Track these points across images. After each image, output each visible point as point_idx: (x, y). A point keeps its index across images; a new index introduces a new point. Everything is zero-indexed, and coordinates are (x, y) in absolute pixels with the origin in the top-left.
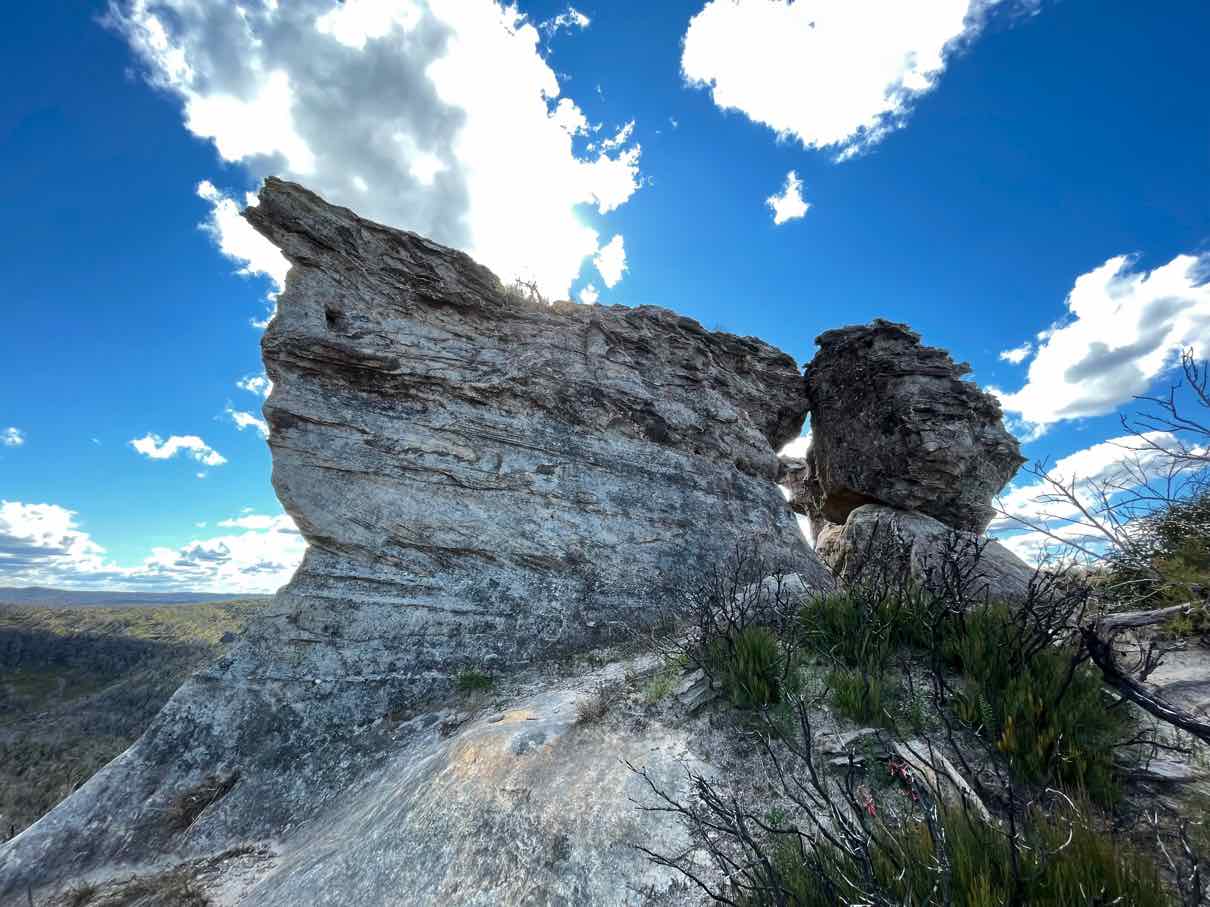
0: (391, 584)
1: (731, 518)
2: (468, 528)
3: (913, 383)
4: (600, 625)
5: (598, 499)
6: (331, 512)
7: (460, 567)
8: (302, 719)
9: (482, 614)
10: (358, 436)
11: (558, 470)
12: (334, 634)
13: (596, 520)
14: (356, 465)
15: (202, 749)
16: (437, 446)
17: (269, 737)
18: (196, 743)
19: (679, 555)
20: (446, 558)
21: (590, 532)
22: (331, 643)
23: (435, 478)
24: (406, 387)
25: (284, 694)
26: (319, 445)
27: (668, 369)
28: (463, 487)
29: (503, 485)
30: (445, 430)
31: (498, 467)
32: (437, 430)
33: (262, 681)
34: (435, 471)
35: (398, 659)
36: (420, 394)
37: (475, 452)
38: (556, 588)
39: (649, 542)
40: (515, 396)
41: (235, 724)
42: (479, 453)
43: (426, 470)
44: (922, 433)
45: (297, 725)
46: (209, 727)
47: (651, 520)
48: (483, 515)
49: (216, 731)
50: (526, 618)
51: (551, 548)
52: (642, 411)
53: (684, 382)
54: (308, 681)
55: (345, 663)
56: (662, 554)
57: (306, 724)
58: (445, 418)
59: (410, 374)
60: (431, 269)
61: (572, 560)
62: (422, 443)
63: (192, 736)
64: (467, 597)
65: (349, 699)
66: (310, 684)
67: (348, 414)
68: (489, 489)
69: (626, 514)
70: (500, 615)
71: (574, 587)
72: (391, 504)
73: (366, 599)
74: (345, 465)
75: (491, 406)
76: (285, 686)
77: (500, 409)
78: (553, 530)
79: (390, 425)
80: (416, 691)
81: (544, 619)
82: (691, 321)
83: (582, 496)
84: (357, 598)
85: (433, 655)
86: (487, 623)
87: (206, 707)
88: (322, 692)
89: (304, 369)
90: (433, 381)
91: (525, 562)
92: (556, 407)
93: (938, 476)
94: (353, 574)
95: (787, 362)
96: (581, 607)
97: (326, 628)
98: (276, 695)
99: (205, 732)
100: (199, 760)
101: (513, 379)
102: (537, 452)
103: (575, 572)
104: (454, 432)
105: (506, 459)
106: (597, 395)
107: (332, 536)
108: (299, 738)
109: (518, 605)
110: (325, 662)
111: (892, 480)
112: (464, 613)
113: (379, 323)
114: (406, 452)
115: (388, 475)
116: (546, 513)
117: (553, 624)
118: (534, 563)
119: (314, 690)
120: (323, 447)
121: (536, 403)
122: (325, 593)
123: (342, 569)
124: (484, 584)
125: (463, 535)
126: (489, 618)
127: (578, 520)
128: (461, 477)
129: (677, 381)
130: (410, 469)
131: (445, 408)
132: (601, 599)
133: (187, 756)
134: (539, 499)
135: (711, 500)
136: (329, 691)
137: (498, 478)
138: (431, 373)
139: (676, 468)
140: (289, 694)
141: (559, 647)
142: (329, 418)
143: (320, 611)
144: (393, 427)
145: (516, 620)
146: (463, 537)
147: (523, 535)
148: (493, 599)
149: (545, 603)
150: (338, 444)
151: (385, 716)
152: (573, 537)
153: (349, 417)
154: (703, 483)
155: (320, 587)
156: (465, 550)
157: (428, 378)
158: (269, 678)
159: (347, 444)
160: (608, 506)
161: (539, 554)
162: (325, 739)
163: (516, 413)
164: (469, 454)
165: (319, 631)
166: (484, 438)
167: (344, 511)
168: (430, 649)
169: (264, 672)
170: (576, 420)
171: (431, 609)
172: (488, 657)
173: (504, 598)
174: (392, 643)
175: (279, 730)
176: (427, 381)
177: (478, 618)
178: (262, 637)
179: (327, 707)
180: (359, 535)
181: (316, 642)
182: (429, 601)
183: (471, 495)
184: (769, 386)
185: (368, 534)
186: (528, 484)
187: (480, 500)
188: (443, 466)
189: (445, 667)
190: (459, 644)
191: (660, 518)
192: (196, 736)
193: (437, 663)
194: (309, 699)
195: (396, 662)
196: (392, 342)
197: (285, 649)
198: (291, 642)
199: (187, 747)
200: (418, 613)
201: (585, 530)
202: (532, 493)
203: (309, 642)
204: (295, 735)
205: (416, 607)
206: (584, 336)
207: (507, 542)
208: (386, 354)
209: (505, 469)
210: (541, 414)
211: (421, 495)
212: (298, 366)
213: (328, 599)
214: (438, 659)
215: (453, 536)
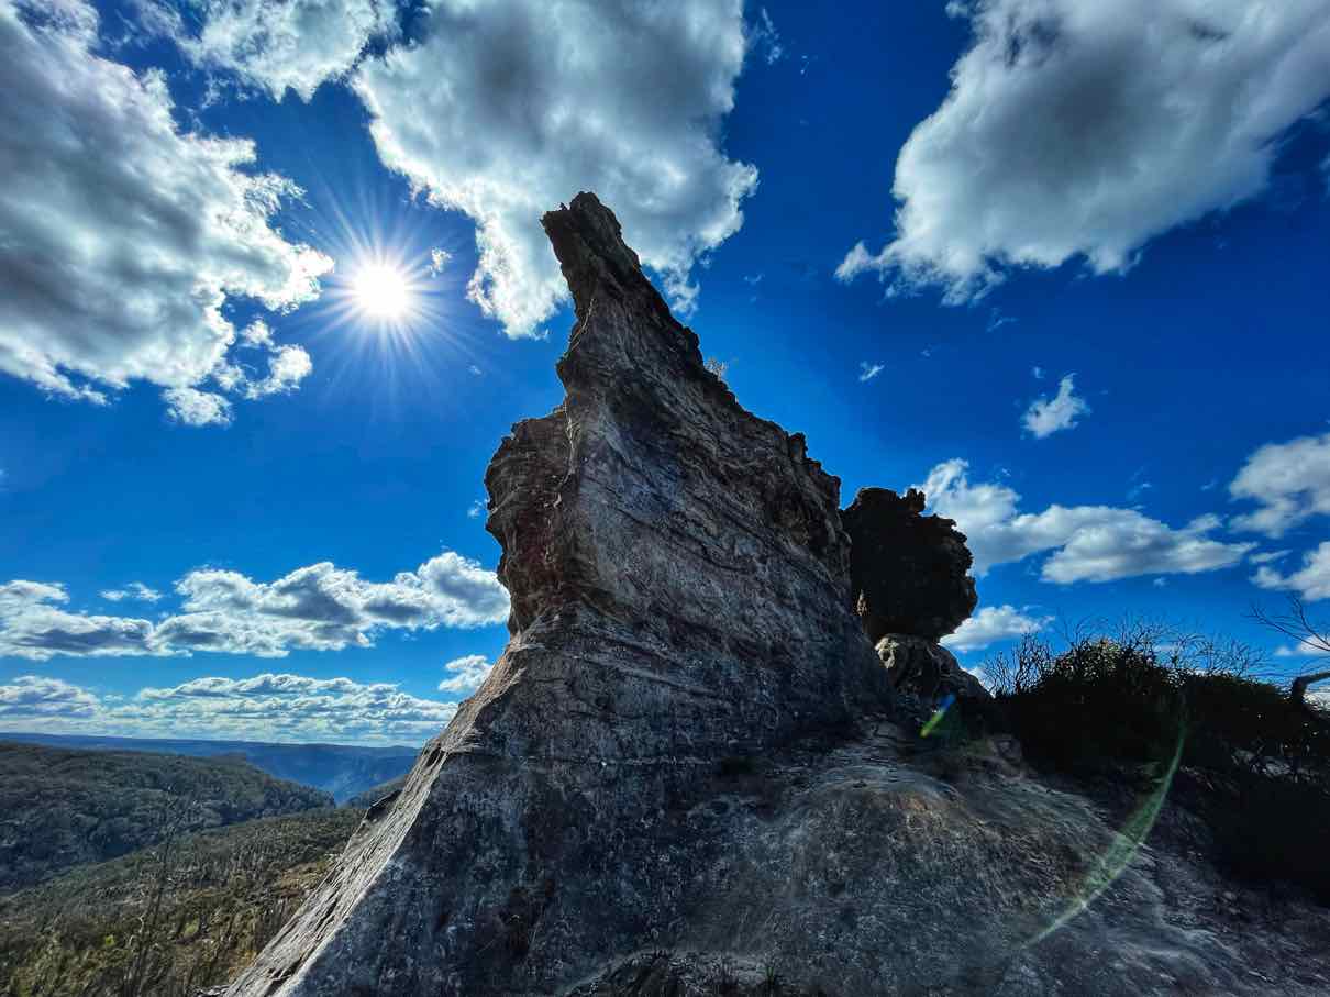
0: (649, 654)
2: (709, 604)
4: (801, 715)
5: (790, 595)
6: (618, 564)
8: (594, 809)
9: (714, 697)
10: (646, 487)
11: (769, 561)
12: (606, 708)
13: (791, 616)
14: (646, 517)
15: (496, 852)
16: (697, 516)
17: (567, 834)
18: (487, 844)
20: (685, 633)
21: (788, 625)
22: (605, 719)
23: (694, 548)
24: (677, 449)
25: (574, 779)
26: (624, 487)
28: (710, 561)
29: (739, 567)
30: (703, 502)
31: (733, 548)
32: (699, 499)
33: (548, 763)
34: (696, 540)
35: (660, 742)
36: (685, 460)
37: (718, 528)
38: (763, 677)
39: (819, 641)
40: (752, 483)
41: (519, 819)
43: (688, 537)
45: (591, 818)
46: (497, 822)
47: (817, 621)
48: (721, 594)
49: (508, 826)
51: (763, 636)
54: (594, 764)
55: (620, 744)
56: (825, 653)
57: (599, 816)
58: (703, 489)
59: (686, 439)
61: (774, 651)
62: (687, 509)
63: (480, 835)
64: (699, 679)
65: (633, 786)
66: (597, 768)
67: (639, 461)
68: (727, 568)
69: (805, 613)
70: (727, 699)
71: (776, 677)
72: (660, 566)
73: (630, 670)
74: (639, 515)
75: (732, 488)
76: (573, 768)
77: (736, 492)
78: (764, 619)
79: (665, 483)
80: (683, 776)
81: (760, 706)
83: (782, 589)
84: (622, 667)
85: (686, 739)
86: (718, 706)
87: (486, 796)
88: (609, 777)
90: (699, 450)
91: (739, 648)
92: (771, 503)
94: (619, 638)
96: (785, 697)
97: (599, 700)
98: (564, 780)
99: (494, 829)
100: (496, 866)
101: (753, 468)
102: (757, 540)
103: (777, 662)
104: (708, 505)
105: (739, 541)
108: (596, 834)
109: (739, 691)
110: (602, 741)
112: (700, 695)
114: (678, 513)
115: (663, 535)
116: (760, 600)
117: (769, 712)
118: (744, 650)
119: (601, 774)
120: (626, 491)
121: (762, 495)
122: (595, 658)
123: (612, 631)
124: (712, 664)
125: (704, 611)
126: (720, 702)
127: (780, 612)
128: (711, 550)
130: (678, 533)
131: (703, 479)
132: (797, 690)
133: (480, 861)
134: (758, 586)
136: (614, 776)
137: (734, 559)
138: (701, 442)
140: (578, 779)
141: (780, 735)
143: (592, 679)
144: (667, 486)
145: (740, 707)
146: (703, 614)
147: (743, 619)
148: (720, 683)
149: (757, 691)
152: (778, 627)
155: (593, 650)
156: (701, 628)
157: (696, 445)
158: (555, 758)
160: (796, 603)
161: (751, 640)
163: (747, 499)
164: (713, 529)
165: (593, 703)
166: (726, 516)
167: (626, 564)
168: (684, 733)
169: (547, 750)
170: (777, 519)
171: (675, 688)
172: (730, 742)
173: (729, 683)
174: (654, 723)
175: (575, 824)
176: (695, 449)
177: (710, 701)
178: (532, 706)
179: (615, 796)
180: (631, 594)
181: (591, 716)
182: (672, 678)
183: (713, 571)
185: (639, 597)
186: (754, 570)
187: (721, 579)
188: (700, 536)
189: (701, 751)
190: (703, 728)
191: (822, 622)
192: (484, 834)
193: (691, 747)
194: (597, 785)
195: (660, 745)
197: (564, 723)
198: (570, 715)
199: (478, 850)
200: (663, 690)
201: (785, 623)
202: (755, 579)
203: (585, 715)
204: (591, 830)
205: (664, 684)
207: (731, 624)
209: (738, 551)
210: (762, 505)
211: (682, 563)
213: (598, 665)
214: (691, 743)
215: (696, 611)
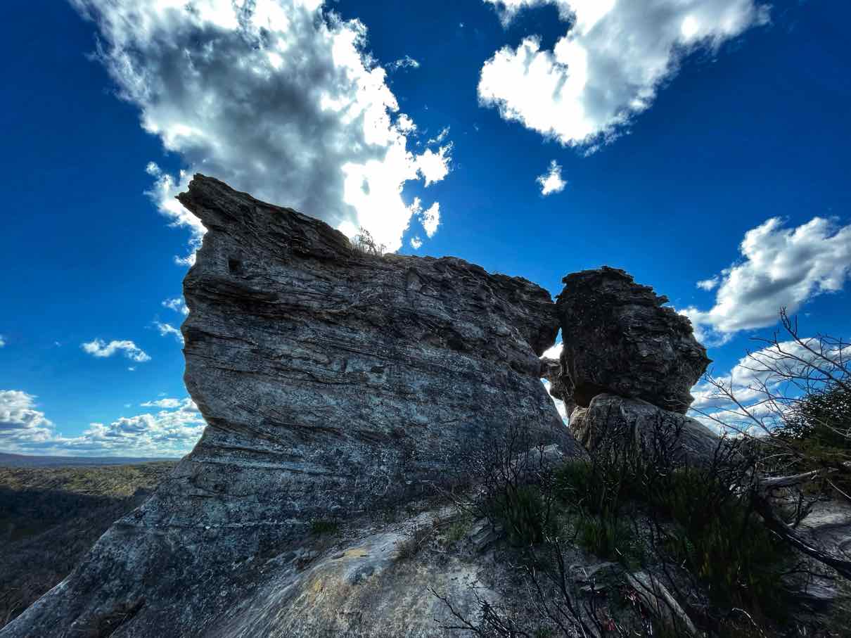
0: (265, 453)
1: (508, 404)
2: (321, 411)
3: (630, 310)
4: (415, 483)
5: (414, 391)
6: (225, 401)
7: (315, 440)
8: (193, 557)
9: (330, 475)
10: (246, 346)
11: (386, 370)
12: (221, 491)
13: (413, 406)
14: (244, 367)
15: (117, 582)
16: (302, 353)
17: (168, 572)
18: (113, 577)
19: (472, 431)
20: (305, 434)
21: (408, 414)
22: (220, 498)
23: (300, 376)
24: (282, 312)
25: (182, 538)
26: (219, 353)
27: (462, 300)
28: (319, 382)
29: (347, 381)
30: (308, 342)
31: (344, 367)
32: (301, 342)
33: (165, 528)
34: (300, 371)
35: (268, 510)
36: (292, 317)
37: (328, 357)
38: (384, 456)
39: (450, 422)
40: (357, 318)
41: (143, 562)
42: (331, 358)
43: (294, 370)
44: (638, 344)
45: (189, 562)
46: (124, 564)
47: (452, 406)
48: (333, 402)
49: (129, 567)
50: (362, 478)
51: (381, 426)
52: (445, 329)
53: (474, 309)
54: (201, 528)
55: (228, 513)
56: (459, 429)
57: (196, 561)
58: (309, 334)
59: (286, 304)
60: (302, 233)
61: (396, 435)
62: (292, 351)
63: (110, 571)
64: (319, 463)
65: (230, 542)
66: (201, 530)
67: (241, 331)
68: (337, 384)
69: (434, 401)
70: (343, 475)
71: (397, 455)
72: (268, 394)
73: (248, 464)
74: (237, 367)
75: (341, 325)
76: (182, 531)
77: (346, 327)
78: (381, 413)
79: (269, 339)
80: (280, 533)
81: (375, 479)
82: (477, 267)
83: (403, 388)
84: (241, 463)
85: (294, 506)
86: (333, 482)
87: (123, 548)
88: (210, 536)
89: (212, 300)
90: (302, 308)
91: (362, 436)
92: (385, 326)
93: (650, 374)
94: (238, 445)
95: (545, 294)
96: (402, 470)
97: (216, 487)
98: (175, 539)
99: (120, 568)
100: (114, 590)
101: (356, 307)
102: (371, 358)
103: (397, 443)
104: (314, 343)
105: (350, 362)
106: (414, 318)
107: (224, 418)
108: (190, 573)
109: (357, 468)
110: (214, 511)
111: (619, 376)
112: (317, 475)
113: (265, 269)
114: (280, 357)
115: (267, 374)
116: (377, 400)
117: (381, 483)
118: (369, 438)
119: (204, 534)
120: (222, 354)
121: (371, 323)
122: (217, 460)
123: (231, 442)
124: (332, 453)
125: (318, 417)
126: (335, 478)
127: (400, 406)
128: (319, 376)
129: (469, 308)
130: (282, 370)
131: (308, 327)
132: (416, 463)
133: (106, 586)
134: (372, 391)
135: (493, 391)
136: (214, 535)
137: (344, 376)
138: (300, 303)
139: (468, 368)
140: (185, 538)
141: (385, 500)
142: (227, 334)
143: (213, 474)
144: (271, 340)
145: (355, 480)
146: (317, 419)
147: (361, 416)
148: (339, 464)
149: (376, 467)
150: (232, 352)
151: (256, 555)
152: (397, 418)
153: (241, 333)
154: (488, 379)
155: (214, 455)
156: (319, 428)
157: (298, 306)
158: (171, 525)
159: (238, 352)
160: (421, 396)
161: (372, 430)
162: (209, 574)
163: (357, 330)
164: (324, 359)
165: (211, 489)
166: (335, 347)
167: (233, 399)
168: (293, 503)
169: (168, 521)
170: (399, 335)
171: (294, 472)
172: (334, 507)
173: (346, 463)
174: (264, 497)
175: (175, 566)
176: (297, 308)
177: (326, 478)
178: (168, 494)
179: (213, 548)
180: (244, 417)
181: (208, 497)
182: (292, 465)
183: (325, 388)
184: (533, 310)
185: (251, 417)
186: (366, 380)
187: (331, 392)
188: (305, 368)
189: (303, 515)
190: (313, 498)
191: (459, 405)
192: (113, 571)
193: (297, 512)
194: (200, 541)
195: (266, 512)
196: (274, 281)
197: (185, 503)
198: (190, 497)
199: (107, 580)
200: (283, 475)
201: (406, 413)
202: (368, 386)
203: (203, 497)
204: (188, 570)
205: (283, 470)
206: (406, 278)
207: (350, 422)
208: (269, 290)
209: (349, 369)
210: (375, 330)
211: (289, 389)
212: (208, 299)
213: (219, 464)
214: (297, 509)
215: (311, 418)
